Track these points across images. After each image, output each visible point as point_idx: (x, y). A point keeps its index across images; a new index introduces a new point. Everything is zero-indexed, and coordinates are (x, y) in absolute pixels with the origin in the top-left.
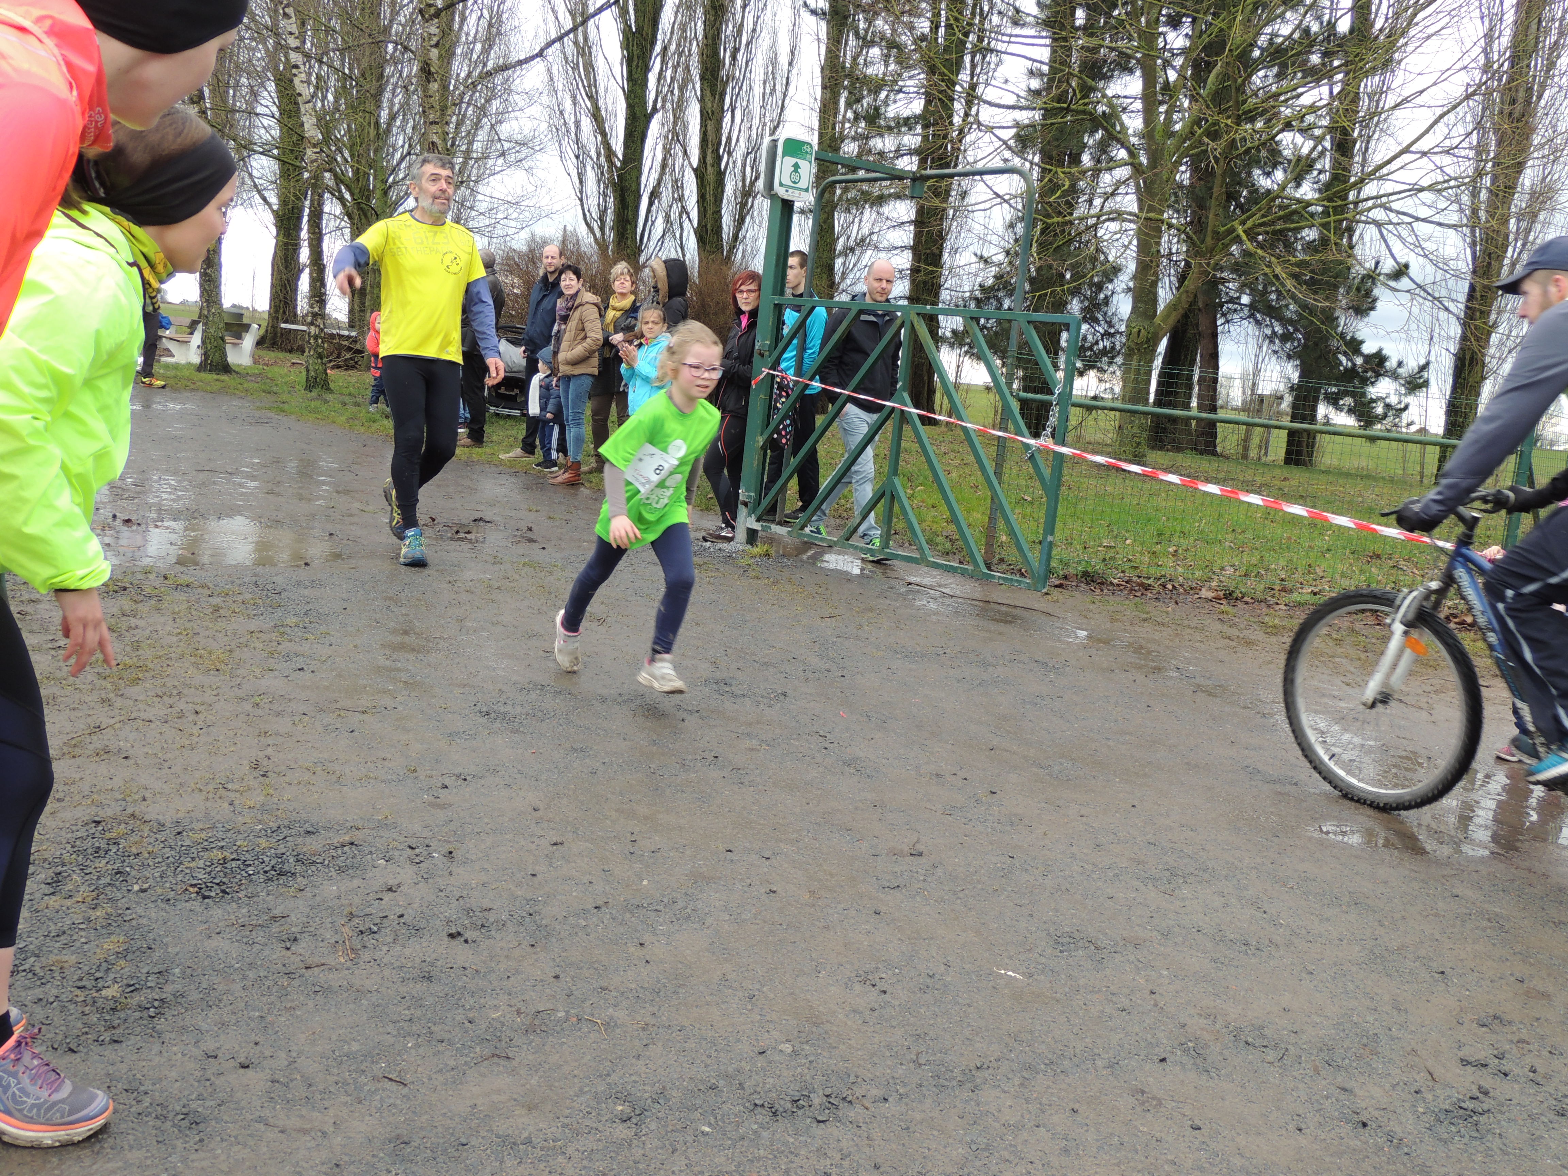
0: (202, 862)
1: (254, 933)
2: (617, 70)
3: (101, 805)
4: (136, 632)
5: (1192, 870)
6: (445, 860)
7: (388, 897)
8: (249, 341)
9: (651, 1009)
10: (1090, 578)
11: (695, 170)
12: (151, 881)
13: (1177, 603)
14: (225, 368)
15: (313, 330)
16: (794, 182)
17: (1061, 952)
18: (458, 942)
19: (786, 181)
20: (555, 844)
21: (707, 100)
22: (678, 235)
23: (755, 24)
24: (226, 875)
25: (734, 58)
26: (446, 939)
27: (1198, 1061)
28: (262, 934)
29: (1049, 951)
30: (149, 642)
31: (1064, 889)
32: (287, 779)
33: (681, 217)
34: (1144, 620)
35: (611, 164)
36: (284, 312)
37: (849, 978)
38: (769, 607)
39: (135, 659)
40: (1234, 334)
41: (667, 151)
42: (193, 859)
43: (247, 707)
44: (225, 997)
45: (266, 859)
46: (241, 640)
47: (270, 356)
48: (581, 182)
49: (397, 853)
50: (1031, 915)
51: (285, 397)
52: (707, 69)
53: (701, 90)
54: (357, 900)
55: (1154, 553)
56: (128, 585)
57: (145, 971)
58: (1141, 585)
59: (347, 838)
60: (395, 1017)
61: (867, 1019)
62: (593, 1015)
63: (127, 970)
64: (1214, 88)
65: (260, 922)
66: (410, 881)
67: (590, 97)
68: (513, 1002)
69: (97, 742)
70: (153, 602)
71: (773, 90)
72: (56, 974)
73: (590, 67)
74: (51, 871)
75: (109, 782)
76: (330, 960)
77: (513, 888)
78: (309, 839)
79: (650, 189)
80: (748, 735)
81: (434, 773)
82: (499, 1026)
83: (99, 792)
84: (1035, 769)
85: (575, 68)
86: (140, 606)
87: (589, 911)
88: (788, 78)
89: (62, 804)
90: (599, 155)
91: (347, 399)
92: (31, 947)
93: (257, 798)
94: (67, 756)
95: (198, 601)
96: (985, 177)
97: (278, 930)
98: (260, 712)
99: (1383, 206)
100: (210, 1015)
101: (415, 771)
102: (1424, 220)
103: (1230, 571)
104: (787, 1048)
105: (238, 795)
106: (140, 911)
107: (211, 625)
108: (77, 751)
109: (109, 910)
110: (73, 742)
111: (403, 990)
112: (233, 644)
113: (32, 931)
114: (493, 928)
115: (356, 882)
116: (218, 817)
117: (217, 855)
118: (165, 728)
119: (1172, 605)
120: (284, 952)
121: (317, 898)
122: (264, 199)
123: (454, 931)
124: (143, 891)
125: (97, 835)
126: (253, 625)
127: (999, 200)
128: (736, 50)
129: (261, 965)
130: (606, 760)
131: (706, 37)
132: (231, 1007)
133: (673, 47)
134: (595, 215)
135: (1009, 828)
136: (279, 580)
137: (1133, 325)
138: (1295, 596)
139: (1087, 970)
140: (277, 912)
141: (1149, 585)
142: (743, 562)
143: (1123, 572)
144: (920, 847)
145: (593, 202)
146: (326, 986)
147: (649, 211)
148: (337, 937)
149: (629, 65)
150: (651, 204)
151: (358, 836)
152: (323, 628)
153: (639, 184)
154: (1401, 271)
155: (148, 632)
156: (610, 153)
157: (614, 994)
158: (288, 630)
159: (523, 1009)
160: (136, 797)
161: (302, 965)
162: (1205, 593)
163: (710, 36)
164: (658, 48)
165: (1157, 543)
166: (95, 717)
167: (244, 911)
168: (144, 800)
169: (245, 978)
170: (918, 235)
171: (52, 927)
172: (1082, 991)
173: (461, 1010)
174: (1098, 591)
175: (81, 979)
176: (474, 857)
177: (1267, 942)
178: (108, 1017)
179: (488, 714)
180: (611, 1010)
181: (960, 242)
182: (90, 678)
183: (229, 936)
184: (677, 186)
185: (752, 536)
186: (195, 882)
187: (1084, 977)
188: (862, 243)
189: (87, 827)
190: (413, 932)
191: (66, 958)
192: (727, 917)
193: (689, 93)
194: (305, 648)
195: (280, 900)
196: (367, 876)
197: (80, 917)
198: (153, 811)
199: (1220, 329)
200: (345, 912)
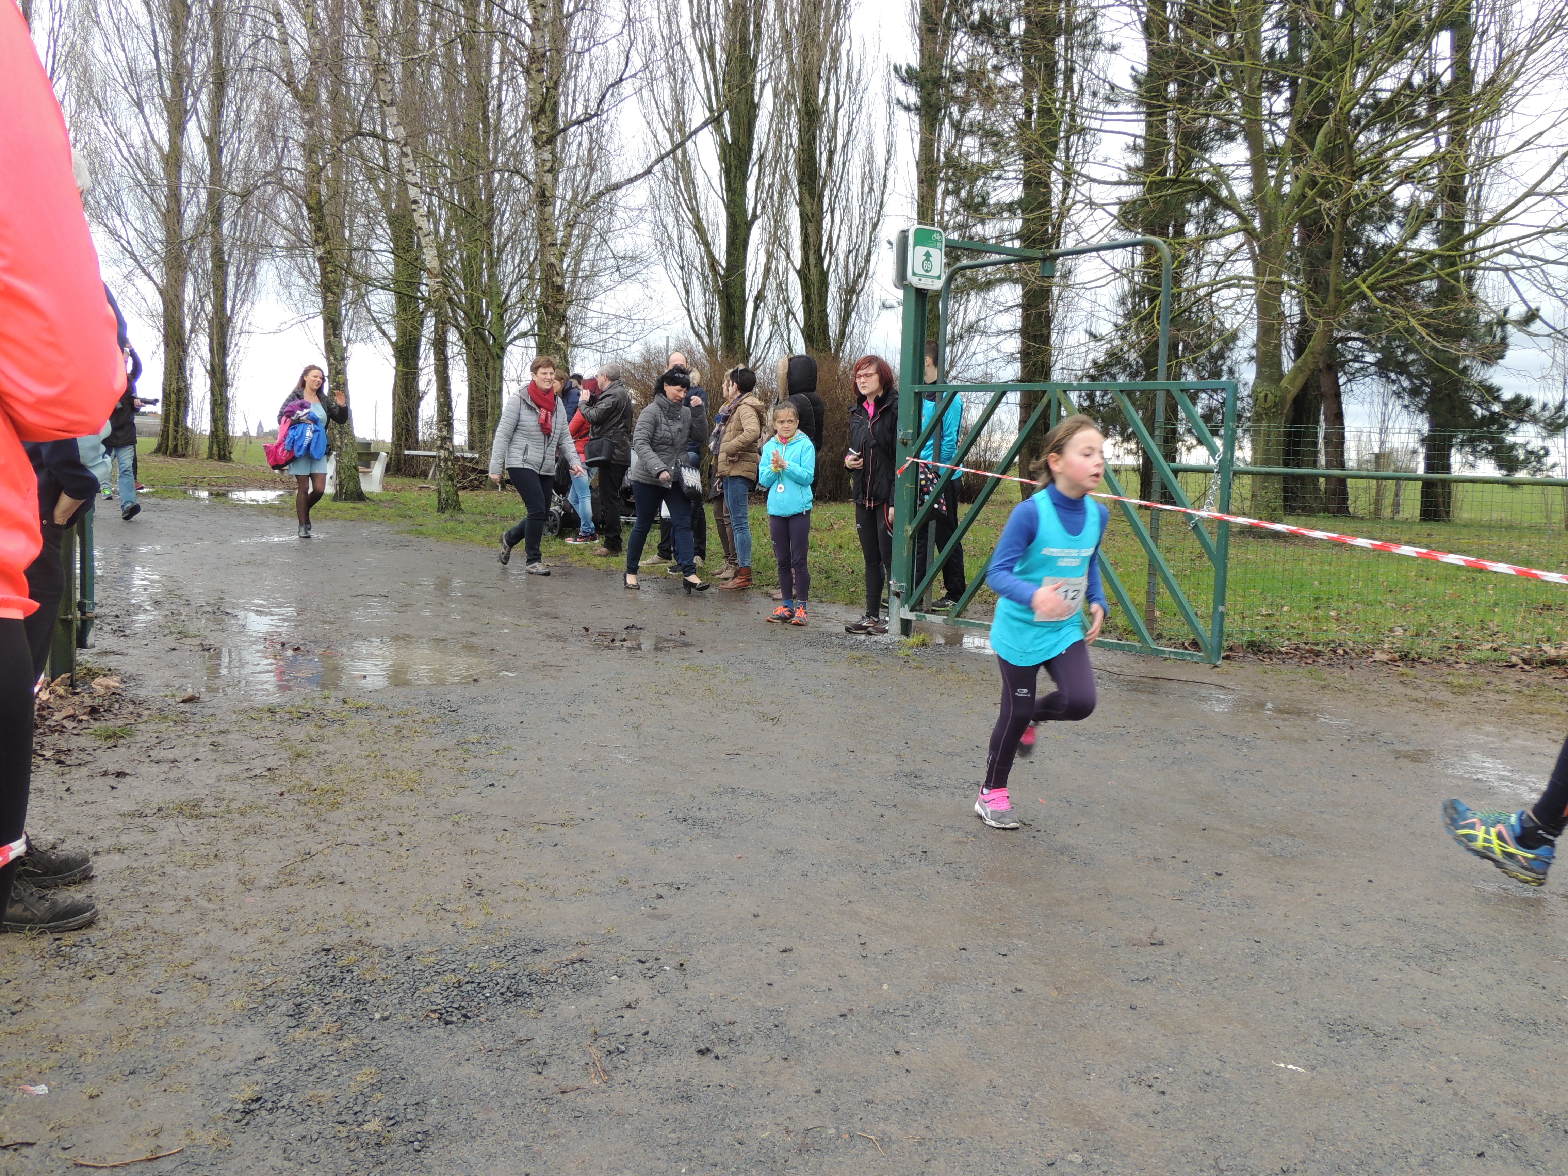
0: (437, 986)
1: (502, 1057)
2: (716, 181)
3: (326, 933)
4: (326, 756)
5: (1453, 946)
6: (678, 973)
7: (628, 1014)
8: (378, 469)
9: (923, 1121)
10: (1255, 648)
11: (799, 272)
12: (390, 1008)
13: (1352, 668)
14: (360, 496)
15: (443, 453)
16: (927, 271)
17: (1338, 1041)
18: (708, 1059)
19: (919, 270)
20: (784, 951)
21: (806, 203)
22: (785, 337)
23: (850, 125)
24: (463, 998)
25: (830, 161)
26: (695, 1055)
27: (1519, 1154)
28: (510, 1058)
29: (1325, 1041)
30: (340, 766)
31: (1322, 973)
32: (503, 897)
33: (787, 317)
34: (1323, 687)
35: (715, 272)
36: (406, 439)
37: (1122, 1079)
38: (939, 697)
39: (331, 784)
40: (1357, 392)
41: (770, 256)
42: (428, 984)
43: (448, 825)
44: (486, 1127)
45: (500, 980)
46: (428, 759)
47: (398, 482)
48: (687, 292)
49: (628, 968)
50: (1296, 1003)
51: (420, 520)
52: (804, 173)
53: (800, 193)
54: (598, 1019)
55: (1316, 618)
56: (310, 711)
57: (401, 1102)
58: (1311, 651)
59: (574, 955)
60: (663, 1142)
61: (1153, 1124)
62: (864, 1131)
63: (384, 1102)
64: (1323, 147)
65: (506, 1046)
66: (646, 997)
67: (691, 210)
68: (779, 1120)
69: (311, 868)
70: (336, 726)
71: (871, 189)
72: (315, 1110)
73: (690, 183)
74: (291, 1002)
75: (330, 909)
76: (584, 1083)
77: (752, 999)
78: (538, 958)
79: (755, 293)
80: (952, 827)
81: (646, 883)
82: (770, 1147)
83: (323, 919)
84: (1256, 848)
85: (676, 183)
86: (325, 730)
87: (835, 1020)
88: (885, 176)
89: (289, 933)
90: (703, 264)
91: (479, 518)
92: (285, 1082)
93: (477, 918)
94: (285, 885)
95: (379, 723)
96: (1102, 253)
97: (526, 1053)
98: (461, 830)
99: (1510, 251)
100: (475, 1146)
101: (627, 882)
102: (1554, 262)
103: (1399, 632)
104: (1077, 1158)
105: (457, 915)
106: (387, 1040)
107: (397, 746)
108: (294, 879)
109: (356, 1041)
110: (288, 869)
111: (664, 1111)
112: (421, 763)
113: (284, 1066)
114: (741, 1041)
115: (593, 1000)
116: (443, 940)
117: (450, 978)
118: (373, 851)
119: (1347, 669)
120: (537, 1077)
121: (559, 1019)
122: (384, 333)
123: (703, 1047)
124: (386, 1019)
125: (329, 963)
126: (437, 743)
127: (1118, 275)
128: (831, 153)
129: (517, 1092)
130: (815, 861)
131: (801, 142)
132: (494, 1138)
133: (769, 156)
134: (703, 322)
135: (1246, 911)
136: (453, 697)
137: (1259, 390)
138: (1474, 654)
139: (1372, 1059)
140: (521, 1035)
141: (1319, 652)
142: (902, 653)
143: (1289, 639)
144: (1159, 936)
145: (700, 312)
146: (585, 1111)
147: (755, 315)
148: (586, 1059)
149: (727, 176)
150: (756, 308)
151: (586, 953)
152: (504, 743)
153: (744, 290)
154: (1532, 316)
155: (337, 756)
156: (713, 263)
157: (881, 1107)
158: (473, 748)
159: (791, 1128)
160: (359, 923)
161: (557, 1090)
162: (1379, 656)
163: (805, 141)
164: (755, 156)
165: (1317, 608)
166: (303, 844)
167: (489, 1035)
168: (368, 925)
169: (502, 1106)
170: (1026, 318)
171: (303, 1061)
172: (1372, 1082)
173: (727, 1131)
174: (1267, 661)
175: (340, 1114)
176: (706, 969)
177: (1555, 1020)
178: (374, 1153)
179: (685, 820)
180: (882, 1124)
181: (1067, 322)
182: (291, 805)
183: (478, 1062)
184: (782, 288)
185: (906, 627)
186: (434, 1007)
187: (1371, 1067)
188: (971, 329)
189: (318, 956)
190: (662, 1050)
191: (321, 1092)
192: (979, 1020)
193: (788, 198)
194: (491, 763)
195: (521, 1022)
196: (603, 994)
197: (328, 1048)
198: (379, 936)
199: (1342, 388)
200: (589, 1032)
